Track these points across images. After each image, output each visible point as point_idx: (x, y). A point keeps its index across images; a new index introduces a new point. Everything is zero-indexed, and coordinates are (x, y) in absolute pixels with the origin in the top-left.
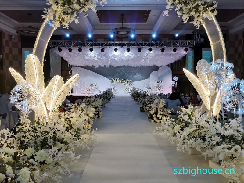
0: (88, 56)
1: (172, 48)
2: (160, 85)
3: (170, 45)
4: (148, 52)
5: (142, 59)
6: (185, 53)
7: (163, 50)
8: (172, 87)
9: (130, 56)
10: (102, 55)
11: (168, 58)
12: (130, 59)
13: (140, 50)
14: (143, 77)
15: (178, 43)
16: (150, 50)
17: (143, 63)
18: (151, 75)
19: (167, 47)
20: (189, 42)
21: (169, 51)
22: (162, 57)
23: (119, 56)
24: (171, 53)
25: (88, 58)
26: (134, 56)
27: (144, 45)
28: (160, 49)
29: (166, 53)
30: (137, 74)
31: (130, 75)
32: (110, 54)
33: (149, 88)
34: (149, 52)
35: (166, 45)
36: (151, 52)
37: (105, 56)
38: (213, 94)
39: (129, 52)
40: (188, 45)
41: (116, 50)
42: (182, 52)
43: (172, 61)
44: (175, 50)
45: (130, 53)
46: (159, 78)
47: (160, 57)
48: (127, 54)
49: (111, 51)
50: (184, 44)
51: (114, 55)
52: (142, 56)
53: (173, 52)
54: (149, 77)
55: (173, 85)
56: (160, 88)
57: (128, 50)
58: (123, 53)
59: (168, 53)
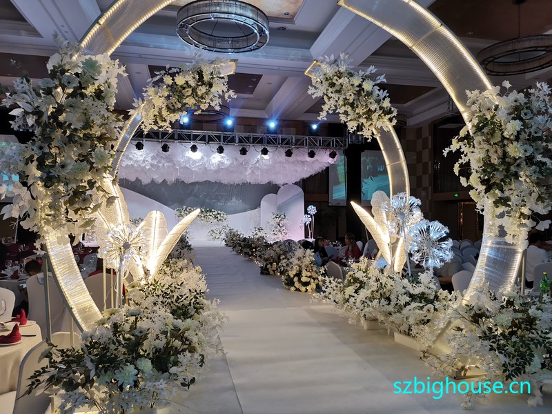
0: (131, 159)
1: (306, 150)
2: (282, 222)
3: (302, 144)
4: (260, 156)
5: (246, 168)
6: (331, 161)
7: (289, 154)
8: (306, 227)
9: (224, 163)
10: (161, 157)
11: (299, 168)
12: (222, 169)
13: (244, 152)
14: (248, 206)
15: (316, 141)
16: (265, 152)
17: (248, 177)
18: (263, 202)
19: (298, 148)
20: (337, 141)
21: (301, 155)
22: (286, 166)
23: (200, 161)
24: (304, 160)
25: (130, 163)
26: (231, 164)
27: (253, 143)
28: (283, 151)
29: (295, 159)
30: (234, 199)
31: (219, 200)
32: (181, 156)
33: (260, 229)
34: (263, 156)
35: (296, 144)
36: (266, 157)
37: (169, 159)
38: (395, 241)
39: (222, 155)
40: (336, 146)
41: (194, 149)
42: (324, 159)
43: (306, 176)
44: (312, 155)
45: (223, 157)
46: (280, 208)
47: (283, 167)
48: (216, 158)
49: (184, 151)
50: (329, 145)
51: (189, 159)
52: (248, 163)
53: (309, 159)
54: (259, 205)
55: (307, 223)
56: (282, 228)
57: (221, 150)
58: (208, 156)
59: (299, 159)
